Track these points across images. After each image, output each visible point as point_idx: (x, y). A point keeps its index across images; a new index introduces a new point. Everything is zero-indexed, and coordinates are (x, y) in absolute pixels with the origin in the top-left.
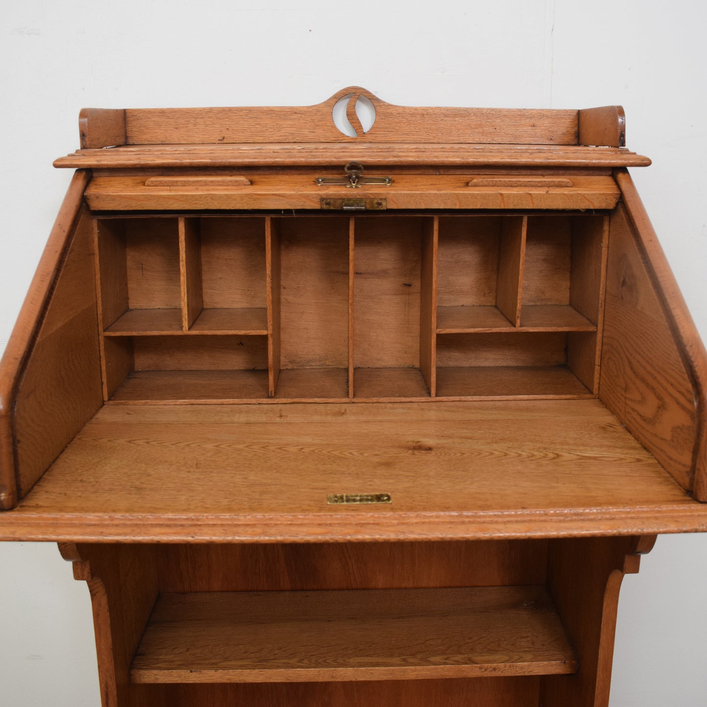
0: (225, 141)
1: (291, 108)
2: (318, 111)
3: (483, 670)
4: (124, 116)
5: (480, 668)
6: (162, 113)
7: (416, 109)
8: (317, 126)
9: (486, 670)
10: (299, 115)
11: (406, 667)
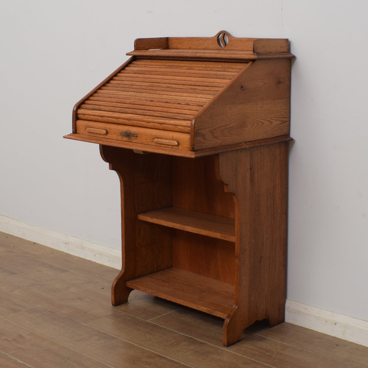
0: (191, 48)
1: (207, 37)
2: (214, 38)
3: (222, 236)
4: (167, 39)
5: (221, 236)
6: (176, 39)
7: (239, 38)
8: (213, 44)
9: (223, 237)
10: (209, 40)
11: (202, 230)
